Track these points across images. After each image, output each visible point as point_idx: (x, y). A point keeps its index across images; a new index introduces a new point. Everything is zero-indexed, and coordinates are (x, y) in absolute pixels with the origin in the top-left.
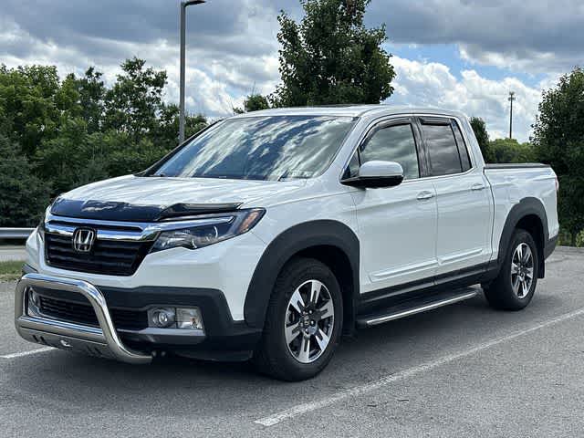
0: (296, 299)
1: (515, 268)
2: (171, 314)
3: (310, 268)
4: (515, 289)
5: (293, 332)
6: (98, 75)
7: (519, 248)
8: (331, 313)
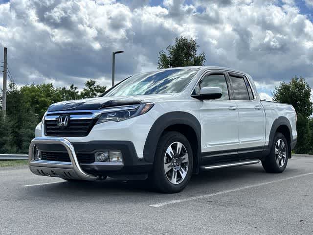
0: (169, 150)
1: (277, 151)
2: (106, 155)
3: (176, 136)
4: (278, 162)
5: (169, 167)
6: (76, 88)
7: (279, 142)
8: (187, 160)
